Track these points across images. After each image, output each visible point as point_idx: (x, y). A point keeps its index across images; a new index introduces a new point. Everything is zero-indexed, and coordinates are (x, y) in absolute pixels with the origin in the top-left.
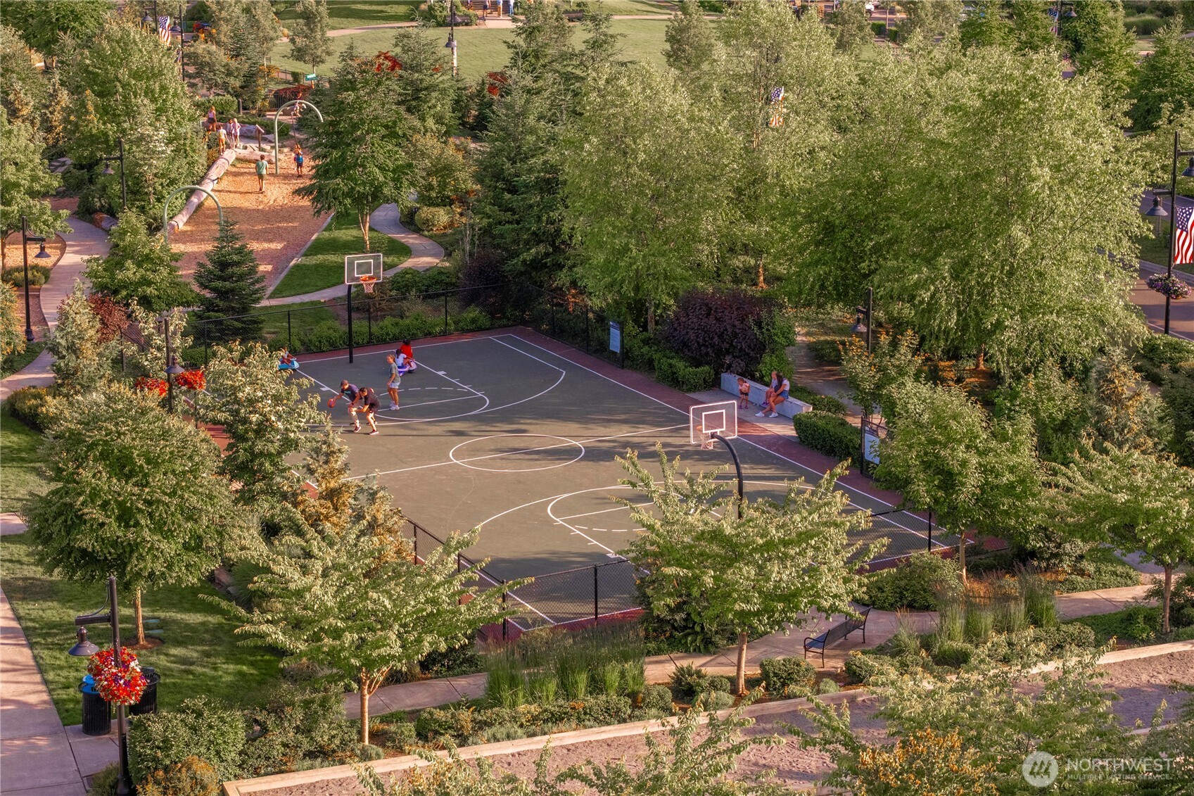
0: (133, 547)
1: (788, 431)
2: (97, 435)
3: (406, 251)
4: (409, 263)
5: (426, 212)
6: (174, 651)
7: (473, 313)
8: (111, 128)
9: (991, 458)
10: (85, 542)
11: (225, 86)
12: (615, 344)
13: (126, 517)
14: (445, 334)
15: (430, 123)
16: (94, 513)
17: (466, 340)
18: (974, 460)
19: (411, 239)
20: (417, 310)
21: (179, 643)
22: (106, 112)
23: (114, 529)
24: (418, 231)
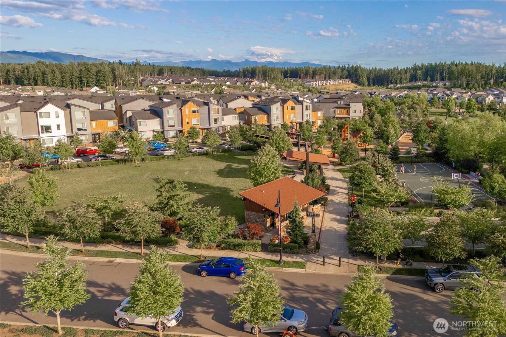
0: (361, 183)
1: (478, 181)
2: (358, 167)
3: (427, 150)
4: (427, 152)
5: (431, 144)
6: (367, 199)
7: (433, 159)
8: (386, 129)
9: (501, 186)
10: (355, 182)
11: (407, 124)
12: (454, 166)
13: (361, 179)
14: (428, 162)
15: (438, 131)
16: (356, 178)
17: (432, 163)
18: (498, 186)
19: (428, 148)
20: (425, 158)
21: (368, 198)
22: (385, 127)
23: (359, 180)
24: (430, 147)
